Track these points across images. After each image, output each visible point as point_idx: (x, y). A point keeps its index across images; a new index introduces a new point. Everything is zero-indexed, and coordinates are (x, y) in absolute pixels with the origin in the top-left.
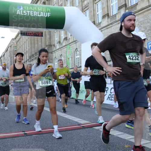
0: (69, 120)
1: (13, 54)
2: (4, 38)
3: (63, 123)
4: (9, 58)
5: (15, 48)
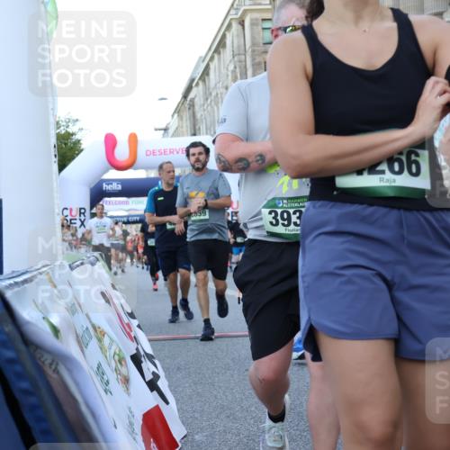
5: (264, 29)
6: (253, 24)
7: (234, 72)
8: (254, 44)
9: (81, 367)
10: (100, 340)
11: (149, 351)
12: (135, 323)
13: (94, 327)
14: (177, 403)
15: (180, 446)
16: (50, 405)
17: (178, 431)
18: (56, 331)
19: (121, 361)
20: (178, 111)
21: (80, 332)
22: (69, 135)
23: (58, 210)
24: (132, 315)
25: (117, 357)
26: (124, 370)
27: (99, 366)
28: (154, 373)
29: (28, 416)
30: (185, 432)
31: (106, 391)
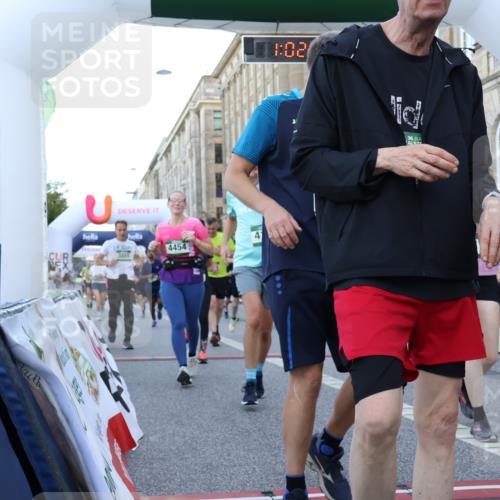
1: (208, 146)
2: (169, 72)
4: (191, 164)
5: (215, 118)
6: (207, 113)
7: (191, 150)
8: (207, 129)
9: (60, 383)
10: (76, 360)
11: (115, 369)
12: (104, 346)
13: (72, 350)
14: (136, 412)
15: (138, 445)
16: (33, 412)
17: (136, 433)
18: (40, 352)
19: (92, 376)
20: (145, 179)
21: (60, 353)
22: (57, 195)
23: (46, 254)
24: (102, 340)
25: (89, 374)
26: (94, 384)
27: (75, 380)
28: (118, 387)
29: (14, 420)
30: (142, 434)
31: (79, 401)
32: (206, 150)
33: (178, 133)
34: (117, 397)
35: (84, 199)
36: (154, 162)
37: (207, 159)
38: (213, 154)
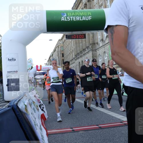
0: (113, 117)
1: (61, 54)
3: (107, 120)
4: (57, 57)
5: (62, 48)
6: (60, 47)
7: (57, 55)
8: (60, 50)
10: (34, 104)
11: (42, 103)
12: (40, 99)
13: (33, 102)
15: (47, 119)
20: (48, 61)
21: (30, 103)
24: (40, 98)
25: (37, 106)
26: (38, 108)
27: (34, 108)
28: (43, 107)
30: (48, 117)
32: (60, 55)
33: (54, 51)
34: (42, 110)
35: (36, 66)
36: (50, 57)
37: (61, 56)
38: (62, 55)
